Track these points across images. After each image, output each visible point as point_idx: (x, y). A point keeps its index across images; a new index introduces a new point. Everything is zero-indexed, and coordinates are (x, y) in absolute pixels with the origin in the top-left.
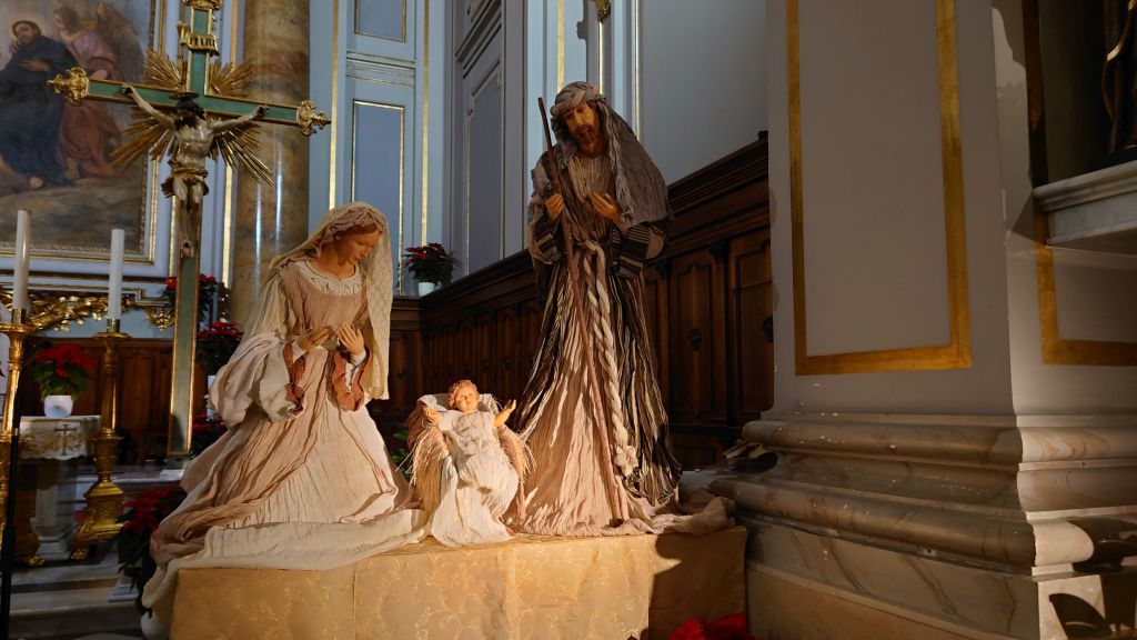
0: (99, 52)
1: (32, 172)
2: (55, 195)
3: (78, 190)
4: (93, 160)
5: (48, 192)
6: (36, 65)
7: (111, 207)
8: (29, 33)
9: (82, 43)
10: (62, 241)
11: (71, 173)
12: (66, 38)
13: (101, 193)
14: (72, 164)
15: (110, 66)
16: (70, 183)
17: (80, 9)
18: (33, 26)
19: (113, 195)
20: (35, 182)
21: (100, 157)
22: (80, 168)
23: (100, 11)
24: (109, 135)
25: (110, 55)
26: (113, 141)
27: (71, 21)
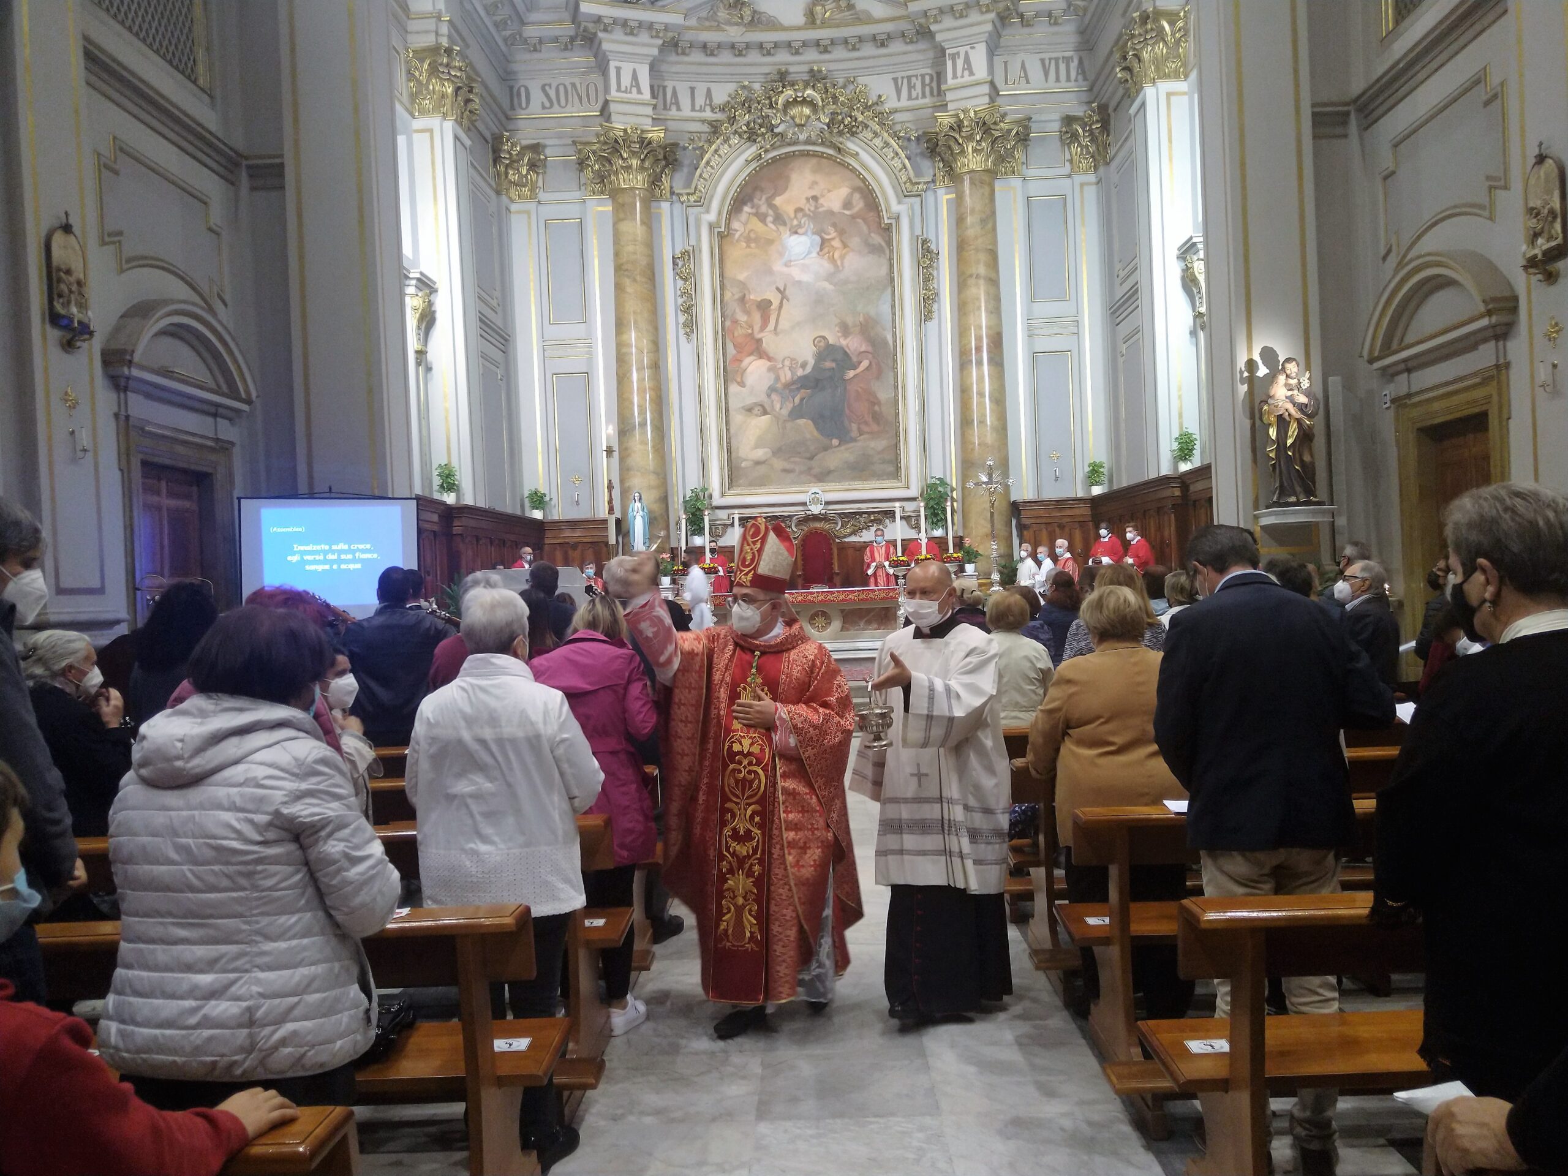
0: (863, 349)
1: (831, 436)
2: (847, 449)
3: (859, 444)
4: (866, 423)
5: (842, 448)
6: (829, 364)
7: (879, 453)
8: (822, 344)
9: (853, 344)
10: (854, 479)
11: (854, 433)
12: (843, 342)
13: (873, 444)
14: (854, 426)
15: (870, 356)
16: (854, 440)
17: (850, 320)
18: (824, 338)
19: (878, 444)
20: (835, 442)
21: (870, 420)
22: (859, 429)
23: (861, 319)
24: (873, 404)
25: (870, 349)
26: (876, 408)
27: (845, 330)
